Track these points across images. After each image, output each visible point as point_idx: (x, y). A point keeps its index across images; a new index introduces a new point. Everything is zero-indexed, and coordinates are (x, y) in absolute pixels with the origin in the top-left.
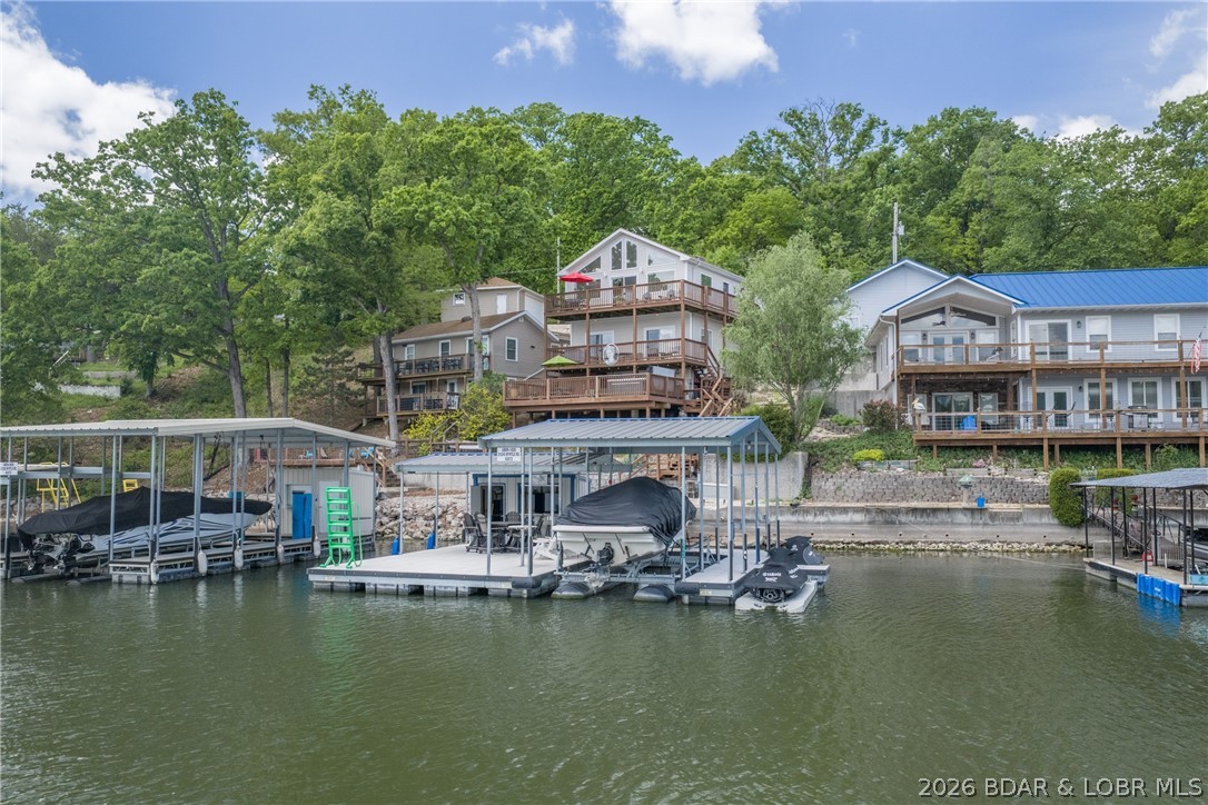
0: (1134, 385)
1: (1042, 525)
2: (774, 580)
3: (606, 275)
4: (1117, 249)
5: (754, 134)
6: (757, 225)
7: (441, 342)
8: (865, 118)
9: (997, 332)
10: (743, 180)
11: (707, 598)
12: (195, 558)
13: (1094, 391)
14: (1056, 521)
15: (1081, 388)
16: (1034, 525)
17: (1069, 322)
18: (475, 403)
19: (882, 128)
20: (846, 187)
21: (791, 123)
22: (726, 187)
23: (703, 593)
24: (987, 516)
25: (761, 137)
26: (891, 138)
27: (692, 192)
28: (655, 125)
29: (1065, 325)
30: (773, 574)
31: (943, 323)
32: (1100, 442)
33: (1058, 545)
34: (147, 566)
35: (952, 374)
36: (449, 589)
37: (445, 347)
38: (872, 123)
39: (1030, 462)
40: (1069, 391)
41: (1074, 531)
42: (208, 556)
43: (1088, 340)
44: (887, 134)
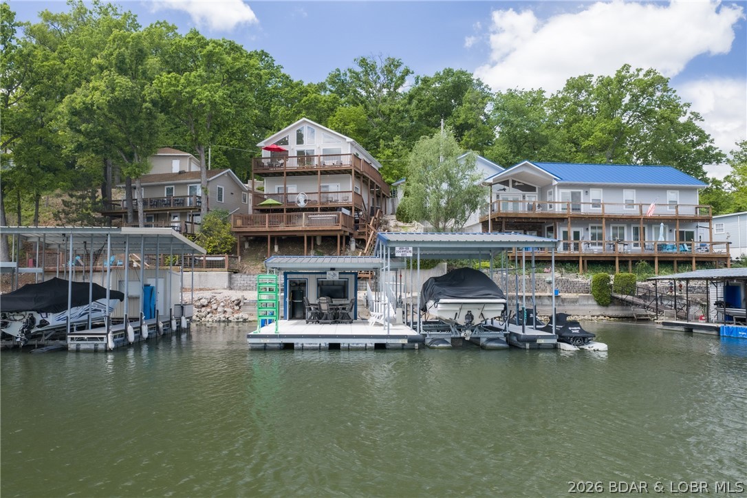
0: (613, 228)
1: (589, 305)
2: (577, 331)
3: (293, 148)
4: (555, 156)
5: (338, 70)
6: (346, 127)
7: (166, 187)
8: (402, 69)
9: (537, 196)
10: (334, 98)
11: (539, 344)
12: (126, 331)
13: (594, 231)
14: (595, 303)
15: (587, 229)
16: (585, 305)
17: (582, 191)
18: (209, 229)
19: (415, 75)
20: (398, 108)
21: (361, 66)
22: (325, 101)
23: (539, 341)
24: (560, 301)
25: (342, 72)
26: (420, 82)
27: (305, 102)
28: (271, 57)
29: (580, 193)
30: (575, 328)
31: (504, 189)
32: (607, 259)
33: (598, 316)
34: (105, 336)
35: (525, 218)
36: (360, 345)
37: (170, 191)
38: (407, 72)
39: (571, 270)
40: (581, 231)
41: (604, 308)
42: (134, 328)
43: (591, 202)
44: (418, 79)
